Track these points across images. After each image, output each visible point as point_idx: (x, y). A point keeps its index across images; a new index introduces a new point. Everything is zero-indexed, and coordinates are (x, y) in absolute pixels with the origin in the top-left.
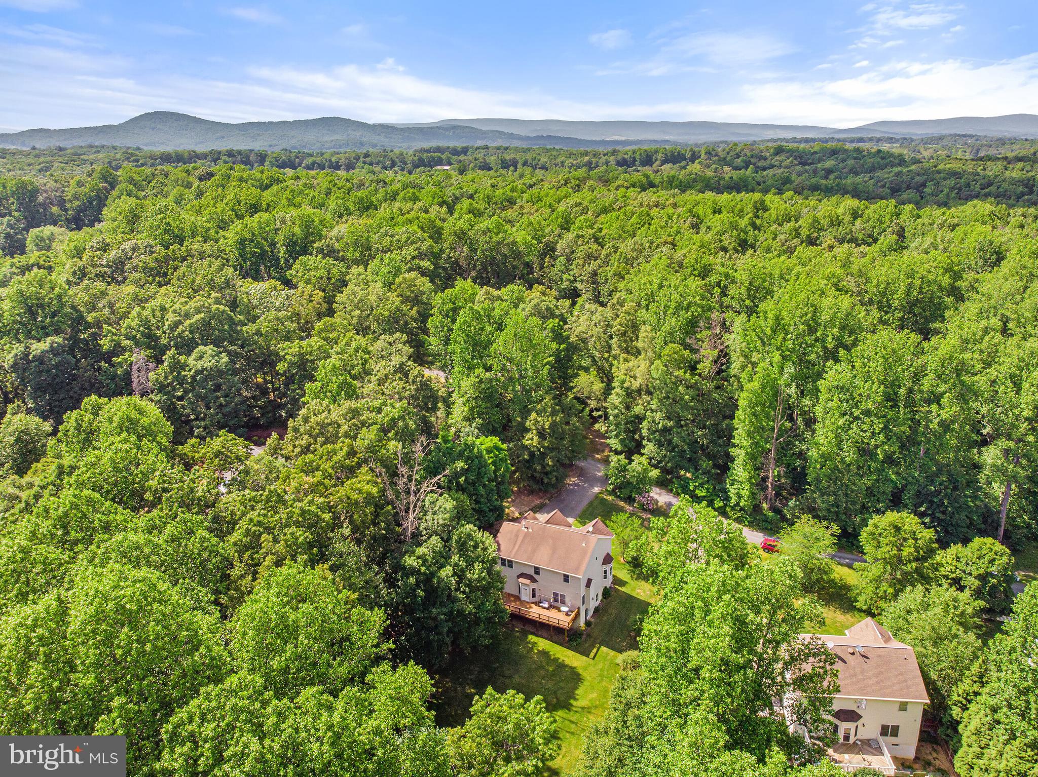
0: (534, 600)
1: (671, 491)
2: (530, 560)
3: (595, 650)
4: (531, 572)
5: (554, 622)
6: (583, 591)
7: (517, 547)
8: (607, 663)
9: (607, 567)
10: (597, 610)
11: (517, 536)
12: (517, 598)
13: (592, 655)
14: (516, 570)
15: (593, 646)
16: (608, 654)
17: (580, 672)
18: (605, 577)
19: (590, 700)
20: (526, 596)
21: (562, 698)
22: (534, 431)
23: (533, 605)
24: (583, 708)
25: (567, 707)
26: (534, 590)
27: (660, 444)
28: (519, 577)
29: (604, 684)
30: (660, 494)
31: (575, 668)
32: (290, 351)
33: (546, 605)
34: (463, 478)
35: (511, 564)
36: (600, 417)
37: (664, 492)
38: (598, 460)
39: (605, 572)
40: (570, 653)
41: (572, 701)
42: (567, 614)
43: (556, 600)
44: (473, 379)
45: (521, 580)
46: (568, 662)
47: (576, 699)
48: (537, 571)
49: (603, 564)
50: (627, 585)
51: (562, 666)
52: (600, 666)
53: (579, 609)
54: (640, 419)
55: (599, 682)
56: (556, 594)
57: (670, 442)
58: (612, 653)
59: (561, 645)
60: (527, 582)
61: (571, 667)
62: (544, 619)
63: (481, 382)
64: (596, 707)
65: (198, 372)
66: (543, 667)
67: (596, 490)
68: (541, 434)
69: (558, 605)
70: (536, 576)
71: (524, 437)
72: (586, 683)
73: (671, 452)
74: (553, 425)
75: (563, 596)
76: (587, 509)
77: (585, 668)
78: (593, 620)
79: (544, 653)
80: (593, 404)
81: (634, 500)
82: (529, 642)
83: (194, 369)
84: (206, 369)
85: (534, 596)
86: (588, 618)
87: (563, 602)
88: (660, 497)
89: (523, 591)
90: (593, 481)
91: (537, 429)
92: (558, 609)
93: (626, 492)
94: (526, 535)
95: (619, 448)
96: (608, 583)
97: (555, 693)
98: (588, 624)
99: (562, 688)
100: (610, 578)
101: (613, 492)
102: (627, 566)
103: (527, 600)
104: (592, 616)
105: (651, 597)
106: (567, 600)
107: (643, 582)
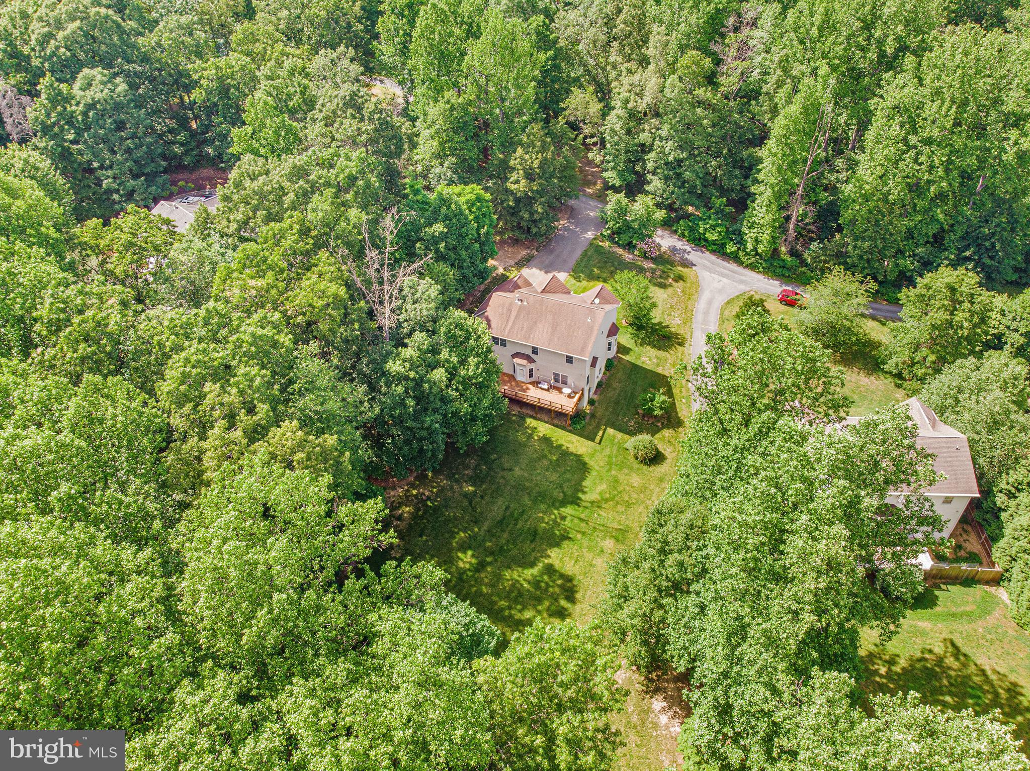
0: (532, 380)
1: (676, 232)
2: (527, 339)
3: (601, 433)
4: (529, 352)
5: (556, 407)
6: (588, 370)
7: (510, 324)
8: (615, 448)
9: (612, 339)
10: (599, 385)
11: (510, 310)
12: (512, 378)
13: (598, 438)
14: (511, 350)
15: (598, 428)
16: (614, 436)
17: (587, 459)
18: (609, 349)
19: (600, 493)
20: (522, 376)
21: (569, 493)
22: (521, 172)
23: (530, 386)
24: (592, 503)
25: (575, 501)
26: (531, 371)
27: (667, 179)
28: (514, 356)
29: (613, 472)
30: (662, 237)
31: (580, 456)
32: (206, 73)
33: (546, 387)
34: (443, 245)
35: (504, 343)
36: (595, 144)
37: (666, 234)
38: (591, 196)
39: (610, 344)
40: (574, 438)
41: (580, 495)
42: (569, 396)
43: (556, 380)
44: (441, 105)
45: (517, 360)
46: (572, 449)
47: (584, 493)
48: (535, 351)
49: (608, 336)
50: (631, 353)
51: (565, 454)
52: (607, 451)
53: (583, 389)
54: (645, 148)
55: (608, 471)
56: (556, 375)
57: (678, 175)
58: (619, 435)
59: (563, 428)
60: (524, 362)
61: (576, 455)
62: (544, 403)
63: (452, 108)
64: (607, 501)
65: (91, 106)
66: (545, 456)
67: (590, 235)
68: (530, 176)
69: (559, 385)
70: (533, 356)
71: (507, 179)
72: (594, 473)
73: (680, 188)
74: (543, 164)
75: (564, 377)
76: (581, 260)
77: (592, 455)
78: (595, 397)
79: (546, 440)
80: (587, 130)
81: (635, 247)
82: (528, 428)
83: (83, 102)
84: (99, 102)
85: (531, 376)
86: (592, 395)
87: (565, 383)
88: (665, 241)
89: (518, 371)
90: (584, 224)
91: (524, 169)
92: (559, 390)
93: (625, 238)
94: (521, 308)
95: (618, 183)
96: (612, 354)
97: (561, 486)
98: (591, 402)
99: (568, 480)
100: (614, 348)
101: (611, 238)
102: (630, 330)
103: (523, 379)
104: (595, 393)
105: (658, 365)
106: (569, 381)
107: (649, 348)
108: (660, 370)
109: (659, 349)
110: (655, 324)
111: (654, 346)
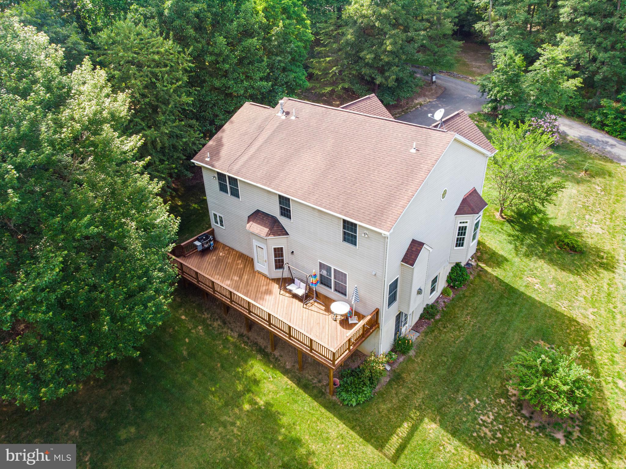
0: (278, 274)
4: (274, 210)
6: (395, 269)
9: (469, 220)
10: (428, 312)
12: (248, 263)
13: (394, 443)
14: (246, 203)
16: (437, 449)
18: (460, 243)
20: (264, 263)
23: (274, 287)
26: (278, 252)
28: (251, 218)
35: (234, 187)
39: (462, 231)
42: (345, 322)
43: (326, 282)
45: (254, 226)
48: (285, 207)
49: (460, 211)
50: (506, 266)
53: (377, 313)
56: (326, 269)
58: (450, 447)
69: (330, 293)
70: (283, 220)
75: (341, 277)
78: (414, 337)
79: (266, 418)
82: (241, 377)
85: (279, 264)
86: (404, 330)
87: (341, 290)
89: (257, 251)
96: (465, 255)
98: (399, 347)
100: (470, 247)
102: (508, 228)
103: (266, 272)
104: (416, 328)
105: (559, 296)
106: (350, 288)
107: (541, 263)
108: (562, 307)
109: (563, 267)
110: (555, 228)
111: (552, 261)
